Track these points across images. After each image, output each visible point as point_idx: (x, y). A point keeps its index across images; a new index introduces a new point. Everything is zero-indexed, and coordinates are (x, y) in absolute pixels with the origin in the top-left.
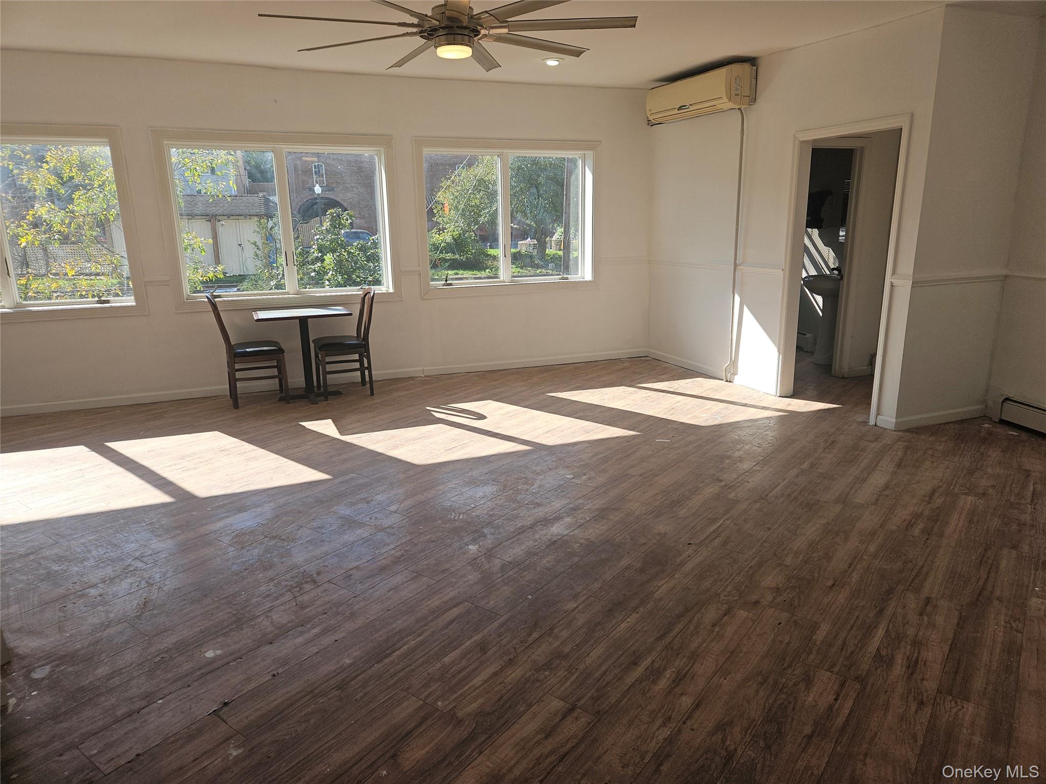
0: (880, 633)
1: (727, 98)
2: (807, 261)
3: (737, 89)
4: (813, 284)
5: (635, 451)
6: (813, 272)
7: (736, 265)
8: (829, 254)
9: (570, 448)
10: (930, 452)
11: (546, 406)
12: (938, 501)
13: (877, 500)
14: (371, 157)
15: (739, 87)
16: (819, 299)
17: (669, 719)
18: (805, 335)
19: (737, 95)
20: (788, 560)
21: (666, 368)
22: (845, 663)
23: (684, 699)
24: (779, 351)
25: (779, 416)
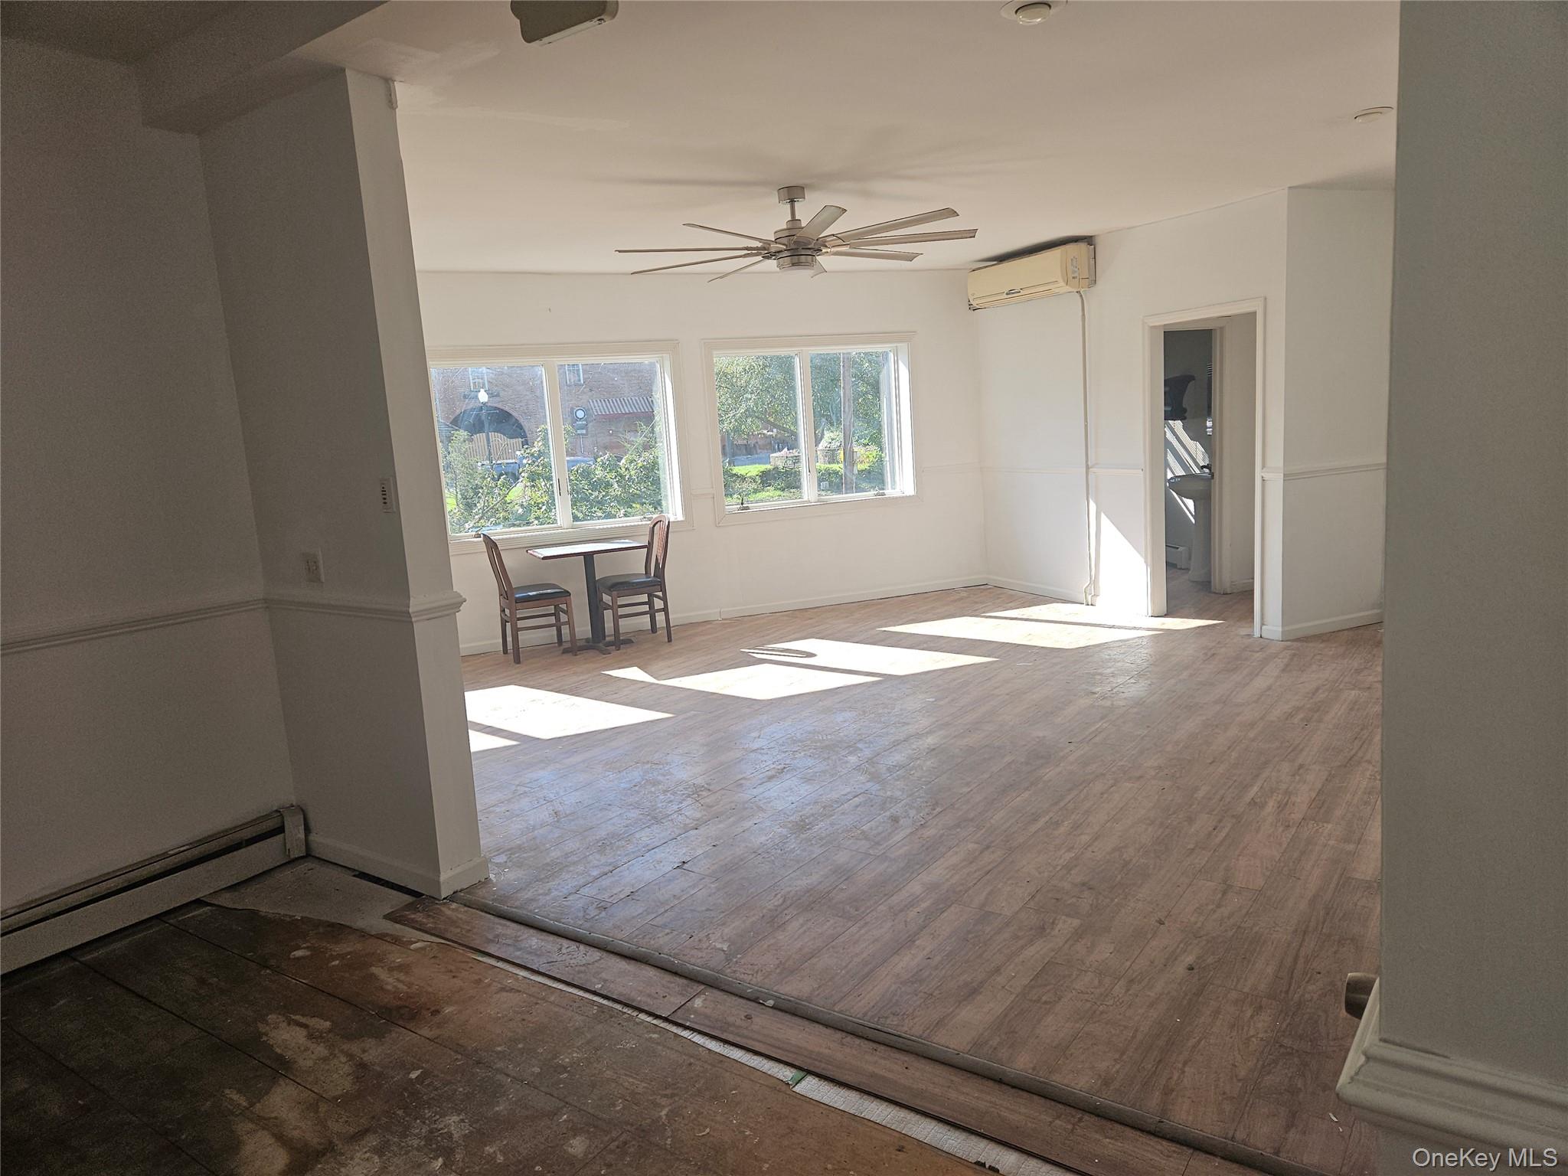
0: (1256, 789)
1: (1064, 281)
2: (1171, 458)
3: (1074, 272)
4: (1181, 485)
5: (996, 675)
6: (1180, 472)
7: (1088, 467)
8: (1197, 449)
9: (923, 676)
10: (1319, 657)
11: (883, 641)
12: (1321, 696)
13: (1259, 699)
14: (652, 365)
15: (1076, 269)
16: (1190, 503)
17: (1073, 848)
18: (1178, 548)
19: (1074, 278)
20: (1169, 748)
21: (1012, 595)
22: (1223, 808)
23: (1083, 837)
24: (1146, 562)
25: (1152, 635)
